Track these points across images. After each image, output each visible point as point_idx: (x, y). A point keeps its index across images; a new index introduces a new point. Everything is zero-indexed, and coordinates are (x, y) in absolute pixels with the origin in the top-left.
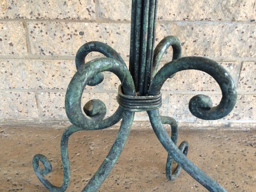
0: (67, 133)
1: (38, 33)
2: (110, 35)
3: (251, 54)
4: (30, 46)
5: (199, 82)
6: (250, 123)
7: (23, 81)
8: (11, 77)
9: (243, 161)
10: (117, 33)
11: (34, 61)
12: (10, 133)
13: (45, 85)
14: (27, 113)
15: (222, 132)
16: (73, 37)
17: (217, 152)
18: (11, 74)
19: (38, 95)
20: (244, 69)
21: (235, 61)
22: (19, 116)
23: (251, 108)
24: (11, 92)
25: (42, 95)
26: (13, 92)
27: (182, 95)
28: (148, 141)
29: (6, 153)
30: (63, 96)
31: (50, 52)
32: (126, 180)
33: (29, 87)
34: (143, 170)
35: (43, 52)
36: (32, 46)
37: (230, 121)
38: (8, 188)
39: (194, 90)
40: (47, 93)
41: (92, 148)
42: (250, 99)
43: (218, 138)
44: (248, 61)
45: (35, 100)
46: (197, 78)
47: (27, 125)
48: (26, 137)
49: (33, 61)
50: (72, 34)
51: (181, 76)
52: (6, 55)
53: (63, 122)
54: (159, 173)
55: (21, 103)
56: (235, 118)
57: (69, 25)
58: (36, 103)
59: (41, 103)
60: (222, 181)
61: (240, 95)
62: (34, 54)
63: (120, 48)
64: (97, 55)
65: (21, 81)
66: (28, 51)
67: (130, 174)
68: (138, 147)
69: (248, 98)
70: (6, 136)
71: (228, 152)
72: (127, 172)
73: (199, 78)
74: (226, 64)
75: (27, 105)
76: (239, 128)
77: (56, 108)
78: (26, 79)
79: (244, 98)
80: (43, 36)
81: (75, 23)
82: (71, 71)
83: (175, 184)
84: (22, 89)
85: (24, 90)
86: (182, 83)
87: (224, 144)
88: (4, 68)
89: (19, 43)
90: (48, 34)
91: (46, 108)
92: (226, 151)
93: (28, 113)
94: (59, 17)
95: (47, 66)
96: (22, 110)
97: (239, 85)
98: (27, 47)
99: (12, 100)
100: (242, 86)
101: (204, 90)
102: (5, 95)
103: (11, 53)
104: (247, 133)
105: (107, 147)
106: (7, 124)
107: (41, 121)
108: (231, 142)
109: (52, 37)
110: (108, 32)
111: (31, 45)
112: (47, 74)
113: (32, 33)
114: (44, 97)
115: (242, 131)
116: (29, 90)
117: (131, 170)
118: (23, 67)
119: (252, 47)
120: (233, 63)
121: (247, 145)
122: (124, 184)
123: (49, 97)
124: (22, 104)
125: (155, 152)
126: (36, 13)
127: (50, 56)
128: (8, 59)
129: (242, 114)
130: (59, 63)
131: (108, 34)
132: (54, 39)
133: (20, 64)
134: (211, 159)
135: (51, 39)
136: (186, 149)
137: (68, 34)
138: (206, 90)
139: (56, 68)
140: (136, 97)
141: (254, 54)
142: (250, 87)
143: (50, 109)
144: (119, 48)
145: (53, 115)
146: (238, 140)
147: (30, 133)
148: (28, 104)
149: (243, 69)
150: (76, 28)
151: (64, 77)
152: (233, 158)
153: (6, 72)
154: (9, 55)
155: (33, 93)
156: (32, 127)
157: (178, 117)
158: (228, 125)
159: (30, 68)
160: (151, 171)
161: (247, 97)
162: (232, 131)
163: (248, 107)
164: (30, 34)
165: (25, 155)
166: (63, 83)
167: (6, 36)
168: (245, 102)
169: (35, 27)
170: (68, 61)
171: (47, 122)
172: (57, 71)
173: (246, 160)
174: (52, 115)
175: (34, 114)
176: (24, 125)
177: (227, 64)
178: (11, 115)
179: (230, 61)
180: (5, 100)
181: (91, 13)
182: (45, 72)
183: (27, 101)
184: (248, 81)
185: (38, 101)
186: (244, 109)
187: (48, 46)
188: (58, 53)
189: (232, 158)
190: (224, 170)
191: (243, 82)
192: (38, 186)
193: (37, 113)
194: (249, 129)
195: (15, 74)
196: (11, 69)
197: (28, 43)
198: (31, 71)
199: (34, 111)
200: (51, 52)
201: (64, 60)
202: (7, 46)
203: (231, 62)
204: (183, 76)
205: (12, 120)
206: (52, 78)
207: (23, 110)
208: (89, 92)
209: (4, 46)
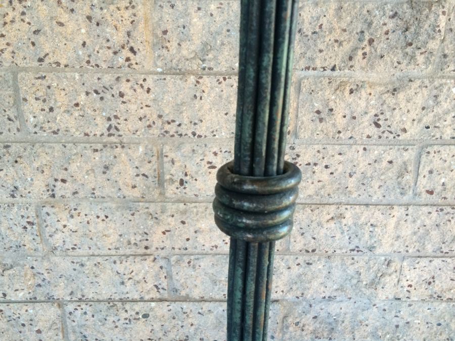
1: (80, 315)
2: (188, 316)
10: (199, 313)
16: (132, 323)
35: (87, 339)
36: (70, 331)
50: (131, 318)
57: (128, 306)
63: (204, 332)
66: (64, 337)
80: (87, 320)
81: (137, 304)
89: (50, 328)
90: (95, 317)
94: (112, 297)
98: (63, 333)
109: (101, 321)
110: (184, 313)
111: (68, 329)
113: (70, 315)
119: (400, 327)
126: (78, 294)
131: (185, 315)
132: (103, 325)
135: (100, 323)
137: (126, 319)
144: (202, 331)
150: (137, 309)
164: (69, 315)
167: (31, 320)
169: (76, 309)
181: (161, 291)
197: (64, 326)
202: (32, 333)
209: (28, 333)
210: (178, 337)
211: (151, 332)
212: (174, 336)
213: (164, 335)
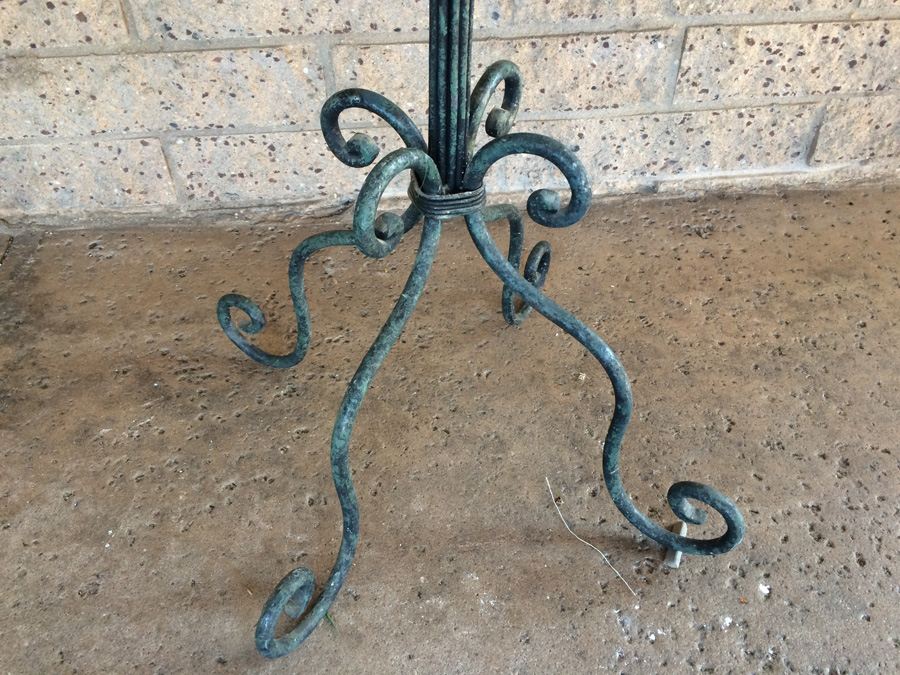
0: (305, 251)
3: (708, 6)
4: (132, 17)
5: (580, 87)
6: (704, 179)
7: (125, 112)
8: (94, 105)
9: (672, 271)
11: (148, 58)
12: (115, 248)
13: (186, 120)
14: (144, 193)
15: (638, 206)
17: (619, 256)
18: (94, 98)
19: (171, 147)
20: (691, 48)
21: (669, 28)
22: (124, 203)
23: (708, 143)
24: (95, 142)
25: (179, 146)
26: (101, 144)
27: (540, 123)
28: (462, 244)
29: (130, 298)
30: (235, 145)
31: (189, 32)
32: (420, 333)
33: (142, 126)
34: (454, 309)
35: (171, 32)
36: (138, 17)
37: (657, 178)
38: (171, 368)
39: (570, 109)
40: (192, 139)
41: (331, 271)
42: (704, 122)
43: (625, 224)
44: (700, 26)
45: (163, 161)
46: (575, 78)
47: (150, 225)
48: (159, 256)
49: (146, 58)
51: (536, 76)
52: (71, 45)
53: (242, 212)
54: (489, 312)
55: (126, 170)
56: (670, 169)
58: (165, 168)
59: (180, 165)
60: (619, 318)
61: (681, 112)
62: (145, 39)
64: (315, 31)
65: (121, 112)
66: (128, 32)
67: (426, 320)
68: (438, 261)
69: (700, 120)
70: (108, 256)
71: (643, 254)
72: (420, 316)
73: (581, 77)
74: (647, 37)
75: (142, 173)
76: (679, 193)
77: (221, 175)
78: (132, 108)
79: (691, 120)
82: (250, 78)
83: (523, 331)
84: (125, 132)
85: (130, 136)
86: (538, 92)
87: (637, 235)
88: (69, 83)
89: (101, 12)
91: (193, 178)
92: (638, 252)
93: (149, 194)
95: (187, 69)
96: (130, 187)
97: (678, 87)
98: (126, 21)
99: (102, 162)
100: (685, 90)
101: (594, 105)
102: (80, 152)
103: (84, 41)
104: (694, 204)
105: (365, 265)
106: (98, 225)
107: (184, 212)
108: (653, 230)
111: (135, 15)
112: (189, 92)
114: (187, 149)
115: (683, 199)
116: (144, 135)
117: (427, 312)
118: (123, 75)
120: (662, 33)
121: (690, 235)
122: (418, 341)
123: (200, 150)
124: (129, 171)
125: (478, 269)
127: (190, 42)
128: (77, 56)
129: (687, 159)
130: (218, 60)
133: (113, 70)
134: (604, 272)
136: (546, 257)
138: (599, 105)
139: (209, 73)
140: (444, 197)
141: (715, 7)
142: (706, 91)
143: (203, 180)
145: (215, 195)
146: (670, 224)
147: (167, 243)
148: (146, 172)
149: (687, 46)
151: (233, 95)
152: (653, 266)
153: (77, 92)
154: (79, 44)
155: (153, 142)
156: (165, 229)
157: (531, 179)
158: (654, 187)
159: (140, 77)
160: (473, 310)
161: (698, 117)
162: (660, 202)
163: (700, 140)
165: (177, 297)
166: (233, 111)
168: (692, 130)
170: (240, 51)
171: (200, 212)
172: (215, 81)
173: (680, 269)
174: (211, 194)
175: (164, 197)
176: (142, 225)
177: (650, 36)
178: (103, 201)
179: (658, 29)
180: (82, 165)
182: (183, 85)
183: (142, 164)
184: (700, 75)
185: (170, 161)
186: (691, 147)
187: (184, 17)
188: (210, 32)
189: (648, 268)
190: (627, 294)
191: (688, 81)
192: (234, 359)
193: (170, 191)
194: (701, 193)
195: (104, 96)
196: (89, 84)
197: (125, 9)
198: (144, 84)
199: (164, 188)
200: (193, 31)
201: (229, 52)
202: (69, 20)
203: (659, 32)
204: (540, 73)
205: (110, 215)
206: (203, 100)
207: (133, 186)
208: (302, 130)
209: (61, 22)
210: (332, 25)
211: (283, 14)
212: (325, 23)
213: (307, 20)
